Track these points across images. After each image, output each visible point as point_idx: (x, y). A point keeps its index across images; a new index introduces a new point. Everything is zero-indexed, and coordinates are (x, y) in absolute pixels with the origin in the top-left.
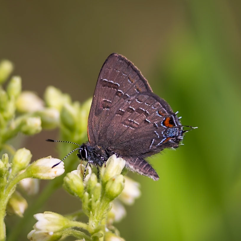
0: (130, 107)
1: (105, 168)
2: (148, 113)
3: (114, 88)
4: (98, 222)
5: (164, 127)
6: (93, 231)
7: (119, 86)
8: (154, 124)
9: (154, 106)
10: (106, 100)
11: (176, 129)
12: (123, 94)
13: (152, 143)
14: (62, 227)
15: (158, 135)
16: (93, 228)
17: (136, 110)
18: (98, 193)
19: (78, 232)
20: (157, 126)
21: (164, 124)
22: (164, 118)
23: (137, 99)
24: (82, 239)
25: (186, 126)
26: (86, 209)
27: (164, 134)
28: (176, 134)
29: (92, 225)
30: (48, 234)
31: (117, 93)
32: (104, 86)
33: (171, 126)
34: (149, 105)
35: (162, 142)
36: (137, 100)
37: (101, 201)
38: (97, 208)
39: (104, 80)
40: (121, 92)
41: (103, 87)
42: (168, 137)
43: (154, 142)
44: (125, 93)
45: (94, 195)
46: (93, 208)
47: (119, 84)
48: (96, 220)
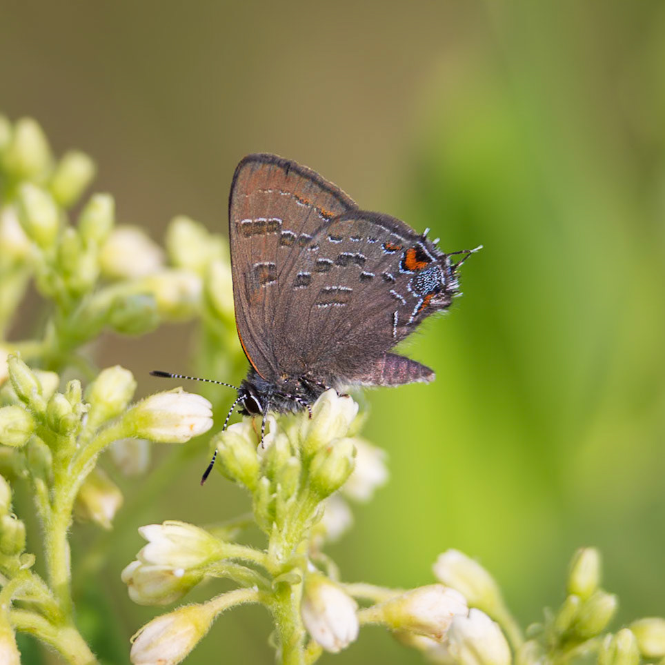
0: (320, 260)
1: (310, 421)
2: (363, 256)
3: (271, 231)
4: (291, 547)
5: (408, 272)
6: (279, 570)
7: (280, 222)
8: (385, 276)
9: (370, 237)
10: (261, 263)
11: (435, 268)
12: (295, 236)
13: (396, 322)
14: (204, 559)
15: (401, 298)
16: (277, 560)
17: (335, 261)
18: (292, 480)
19: (243, 571)
20: (392, 277)
21: (405, 268)
22: (400, 254)
23: (330, 235)
24: (252, 586)
25: (456, 253)
26: (262, 516)
27: (413, 290)
28: (440, 281)
29: (277, 554)
30: (171, 573)
31: (282, 240)
32: (247, 235)
33: (422, 265)
34: (359, 239)
35: (416, 311)
36: (330, 238)
37: (298, 498)
38: (288, 516)
39: (243, 222)
40: (289, 235)
41: (245, 239)
42: (426, 296)
43: (398, 319)
44: (298, 232)
45: (282, 485)
46: (280, 516)
47: (279, 218)
48: (286, 544)
